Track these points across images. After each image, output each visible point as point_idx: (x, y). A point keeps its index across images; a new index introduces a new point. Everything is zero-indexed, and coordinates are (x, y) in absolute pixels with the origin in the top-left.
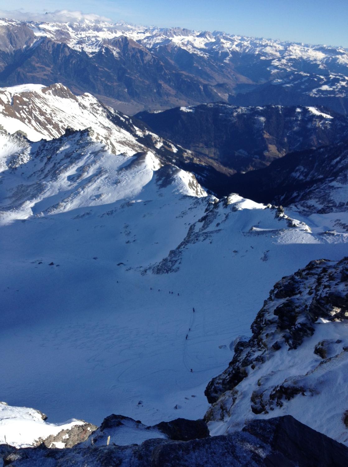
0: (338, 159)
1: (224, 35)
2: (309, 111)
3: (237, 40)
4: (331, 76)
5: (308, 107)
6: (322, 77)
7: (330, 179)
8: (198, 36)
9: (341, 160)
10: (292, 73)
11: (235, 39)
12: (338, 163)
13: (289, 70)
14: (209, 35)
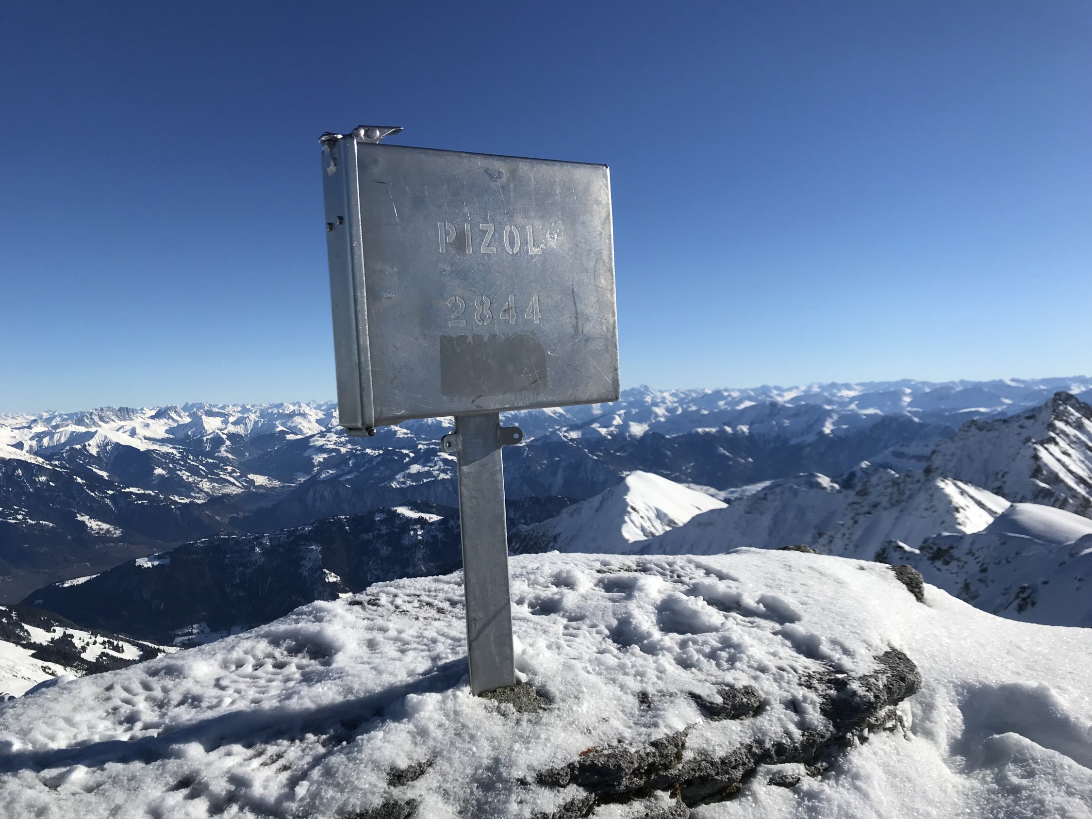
1: (206, 408)
2: (399, 514)
3: (234, 414)
4: (420, 446)
5: (395, 508)
6: (405, 451)
8: (152, 417)
10: (351, 454)
11: (231, 412)
13: (343, 450)
14: (176, 412)
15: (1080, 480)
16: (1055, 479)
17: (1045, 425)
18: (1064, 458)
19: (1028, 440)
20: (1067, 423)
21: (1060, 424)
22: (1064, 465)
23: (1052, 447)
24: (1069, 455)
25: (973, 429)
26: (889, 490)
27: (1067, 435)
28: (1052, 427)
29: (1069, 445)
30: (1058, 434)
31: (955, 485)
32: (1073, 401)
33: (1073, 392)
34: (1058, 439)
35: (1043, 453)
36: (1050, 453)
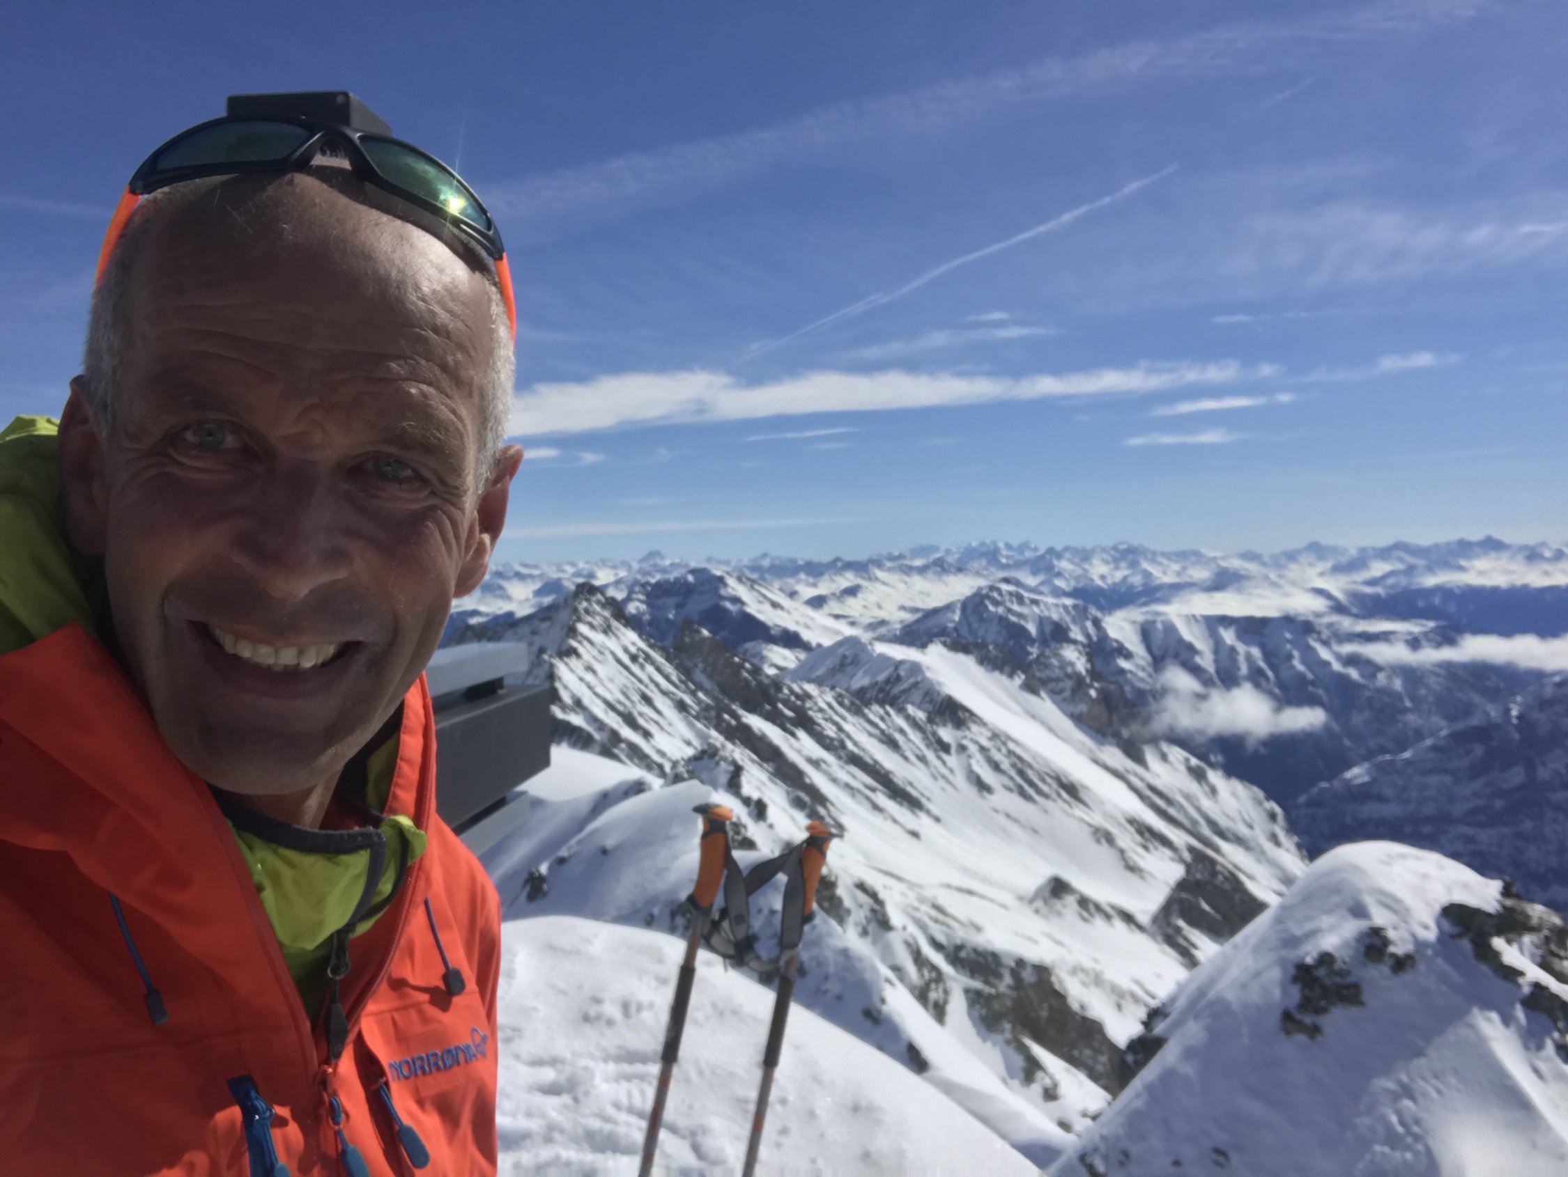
15: (610, 704)
16: (577, 705)
17: (565, 630)
18: (589, 677)
19: (542, 650)
20: (592, 626)
21: (583, 629)
22: (590, 687)
23: (573, 661)
24: (594, 672)
27: (592, 644)
28: (572, 632)
29: (594, 657)
30: (580, 643)
32: (599, 595)
33: (597, 583)
34: (580, 650)
35: (562, 669)
36: (572, 670)
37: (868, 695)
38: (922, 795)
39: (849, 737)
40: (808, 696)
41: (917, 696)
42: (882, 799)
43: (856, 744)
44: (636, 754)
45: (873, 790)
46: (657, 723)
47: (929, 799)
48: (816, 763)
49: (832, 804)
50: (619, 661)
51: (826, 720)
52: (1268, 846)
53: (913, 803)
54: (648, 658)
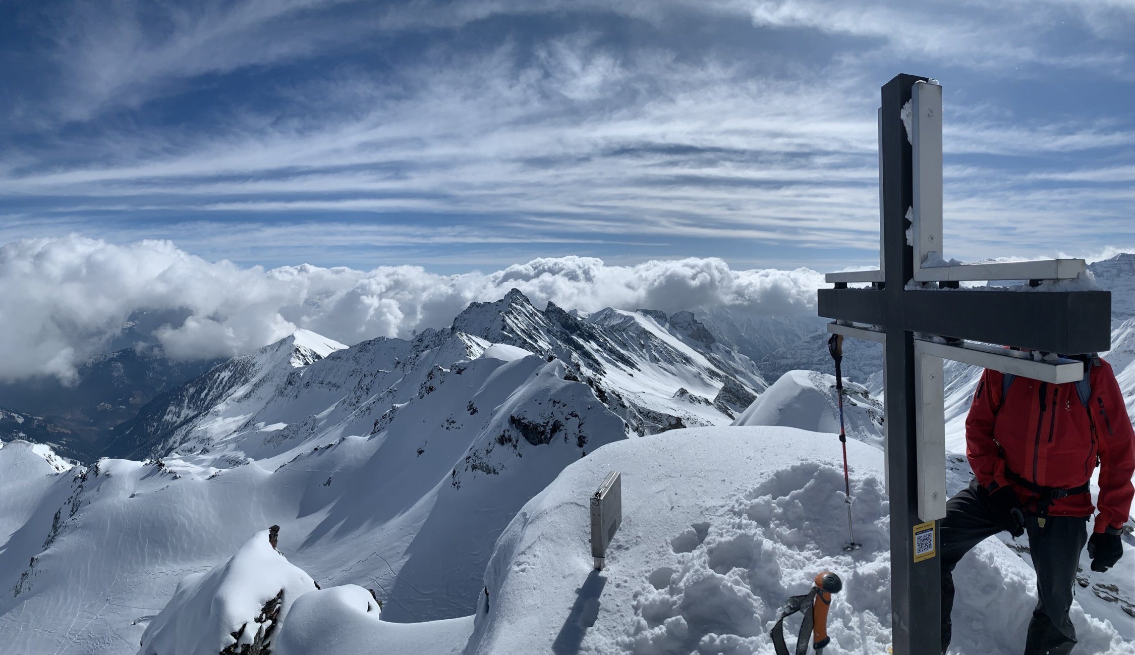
0: (206, 391)
7: (204, 414)
9: (209, 391)
12: (206, 395)
15: (523, 331)
16: (512, 331)
17: (508, 305)
18: (515, 321)
19: (501, 314)
20: (516, 303)
21: (514, 305)
22: (516, 324)
23: (511, 316)
24: (517, 319)
25: (475, 308)
26: (434, 339)
27: (517, 309)
28: (511, 307)
29: (517, 314)
30: (513, 309)
31: (466, 335)
32: (519, 293)
34: (513, 311)
35: (506, 319)
36: (510, 318)
37: (615, 328)
38: (635, 362)
39: (609, 343)
40: (594, 328)
41: (633, 328)
42: (620, 364)
43: (610, 344)
44: (532, 348)
45: (617, 361)
46: (539, 337)
47: (636, 363)
48: (598, 351)
49: (602, 365)
50: (526, 316)
51: (600, 336)
52: (751, 375)
53: (632, 365)
54: (536, 315)
